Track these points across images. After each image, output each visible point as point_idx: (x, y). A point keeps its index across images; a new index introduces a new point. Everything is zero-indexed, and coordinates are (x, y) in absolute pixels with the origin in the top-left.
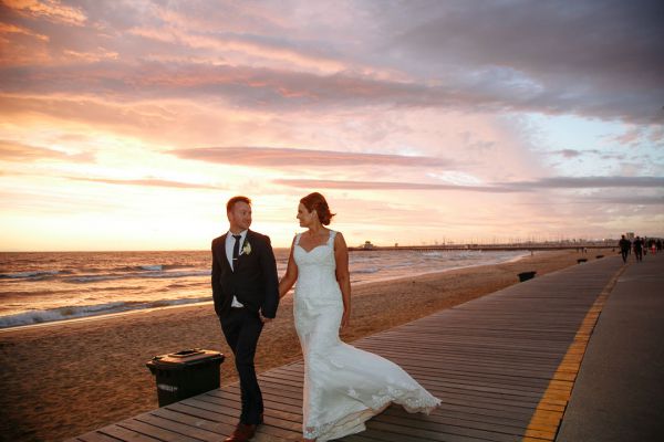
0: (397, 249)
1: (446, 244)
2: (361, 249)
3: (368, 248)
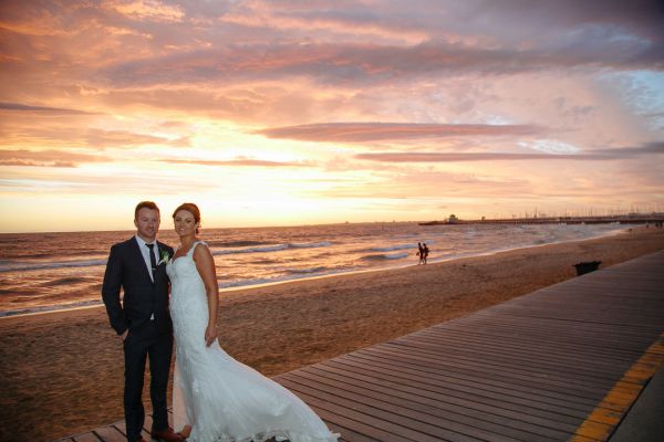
0: (484, 222)
1: (538, 216)
2: (446, 223)
3: (453, 221)
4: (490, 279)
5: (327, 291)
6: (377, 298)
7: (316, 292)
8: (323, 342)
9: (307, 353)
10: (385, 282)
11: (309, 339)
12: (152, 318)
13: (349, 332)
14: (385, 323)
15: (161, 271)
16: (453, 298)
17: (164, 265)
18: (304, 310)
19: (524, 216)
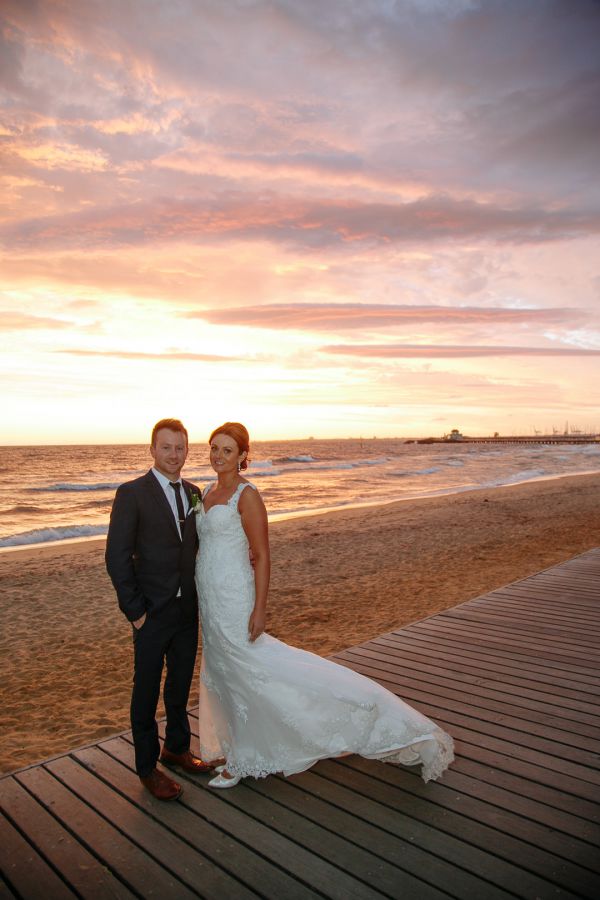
0: (497, 440)
1: (570, 433)
2: (446, 441)
3: (455, 439)
4: (526, 521)
5: (306, 534)
6: (378, 546)
7: (291, 536)
8: (320, 608)
9: (304, 624)
10: (384, 522)
11: (301, 604)
12: (179, 595)
13: (355, 594)
14: (400, 581)
15: (190, 523)
16: (484, 548)
17: (194, 514)
18: (282, 562)
19: (551, 433)
